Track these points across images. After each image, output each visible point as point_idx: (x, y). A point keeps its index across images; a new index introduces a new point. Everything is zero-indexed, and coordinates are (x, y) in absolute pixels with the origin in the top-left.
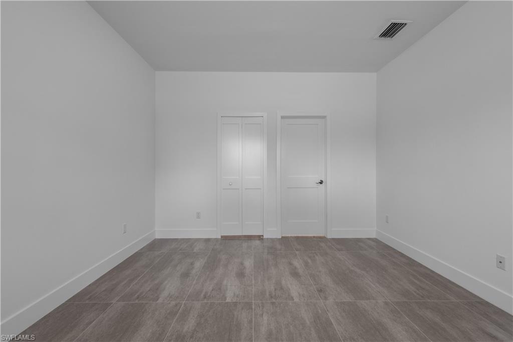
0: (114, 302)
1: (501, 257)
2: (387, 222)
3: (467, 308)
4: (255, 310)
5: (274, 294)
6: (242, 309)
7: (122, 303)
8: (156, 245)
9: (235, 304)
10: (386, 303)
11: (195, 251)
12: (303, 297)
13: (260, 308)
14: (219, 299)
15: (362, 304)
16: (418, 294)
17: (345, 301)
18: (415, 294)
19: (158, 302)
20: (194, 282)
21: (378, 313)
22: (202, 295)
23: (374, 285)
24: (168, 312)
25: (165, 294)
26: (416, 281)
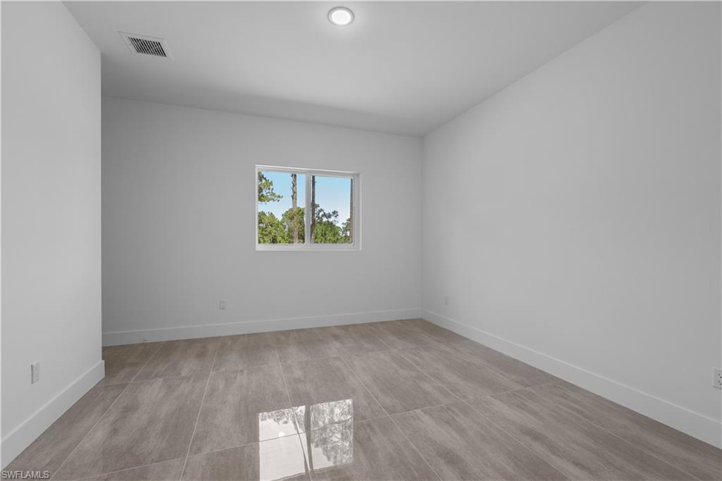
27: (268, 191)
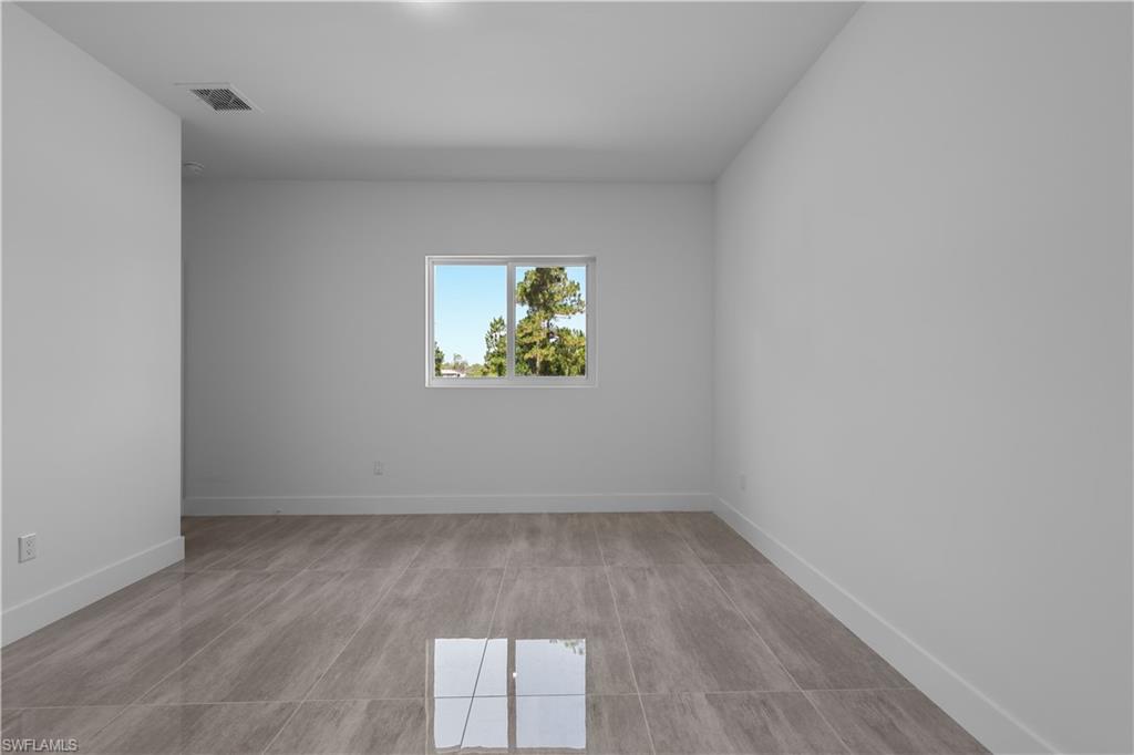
27: (573, 298)
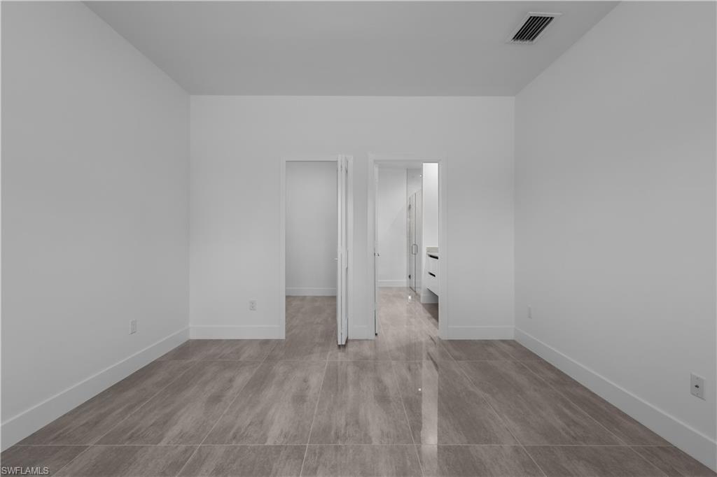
0: (91, 444)
1: (697, 378)
2: (530, 317)
3: (644, 458)
4: (307, 460)
5: (343, 432)
6: (288, 457)
7: (102, 447)
8: (187, 349)
9: (278, 449)
10: (516, 450)
11: (241, 359)
12: (388, 437)
13: (315, 456)
14: (256, 440)
15: (477, 451)
16: (567, 433)
17: (451, 445)
18: (563, 433)
19: (159, 445)
20: (225, 411)
21: (501, 466)
22: (231, 433)
23: (501, 416)
24: (170, 462)
25: (174, 431)
26: (567, 411)
